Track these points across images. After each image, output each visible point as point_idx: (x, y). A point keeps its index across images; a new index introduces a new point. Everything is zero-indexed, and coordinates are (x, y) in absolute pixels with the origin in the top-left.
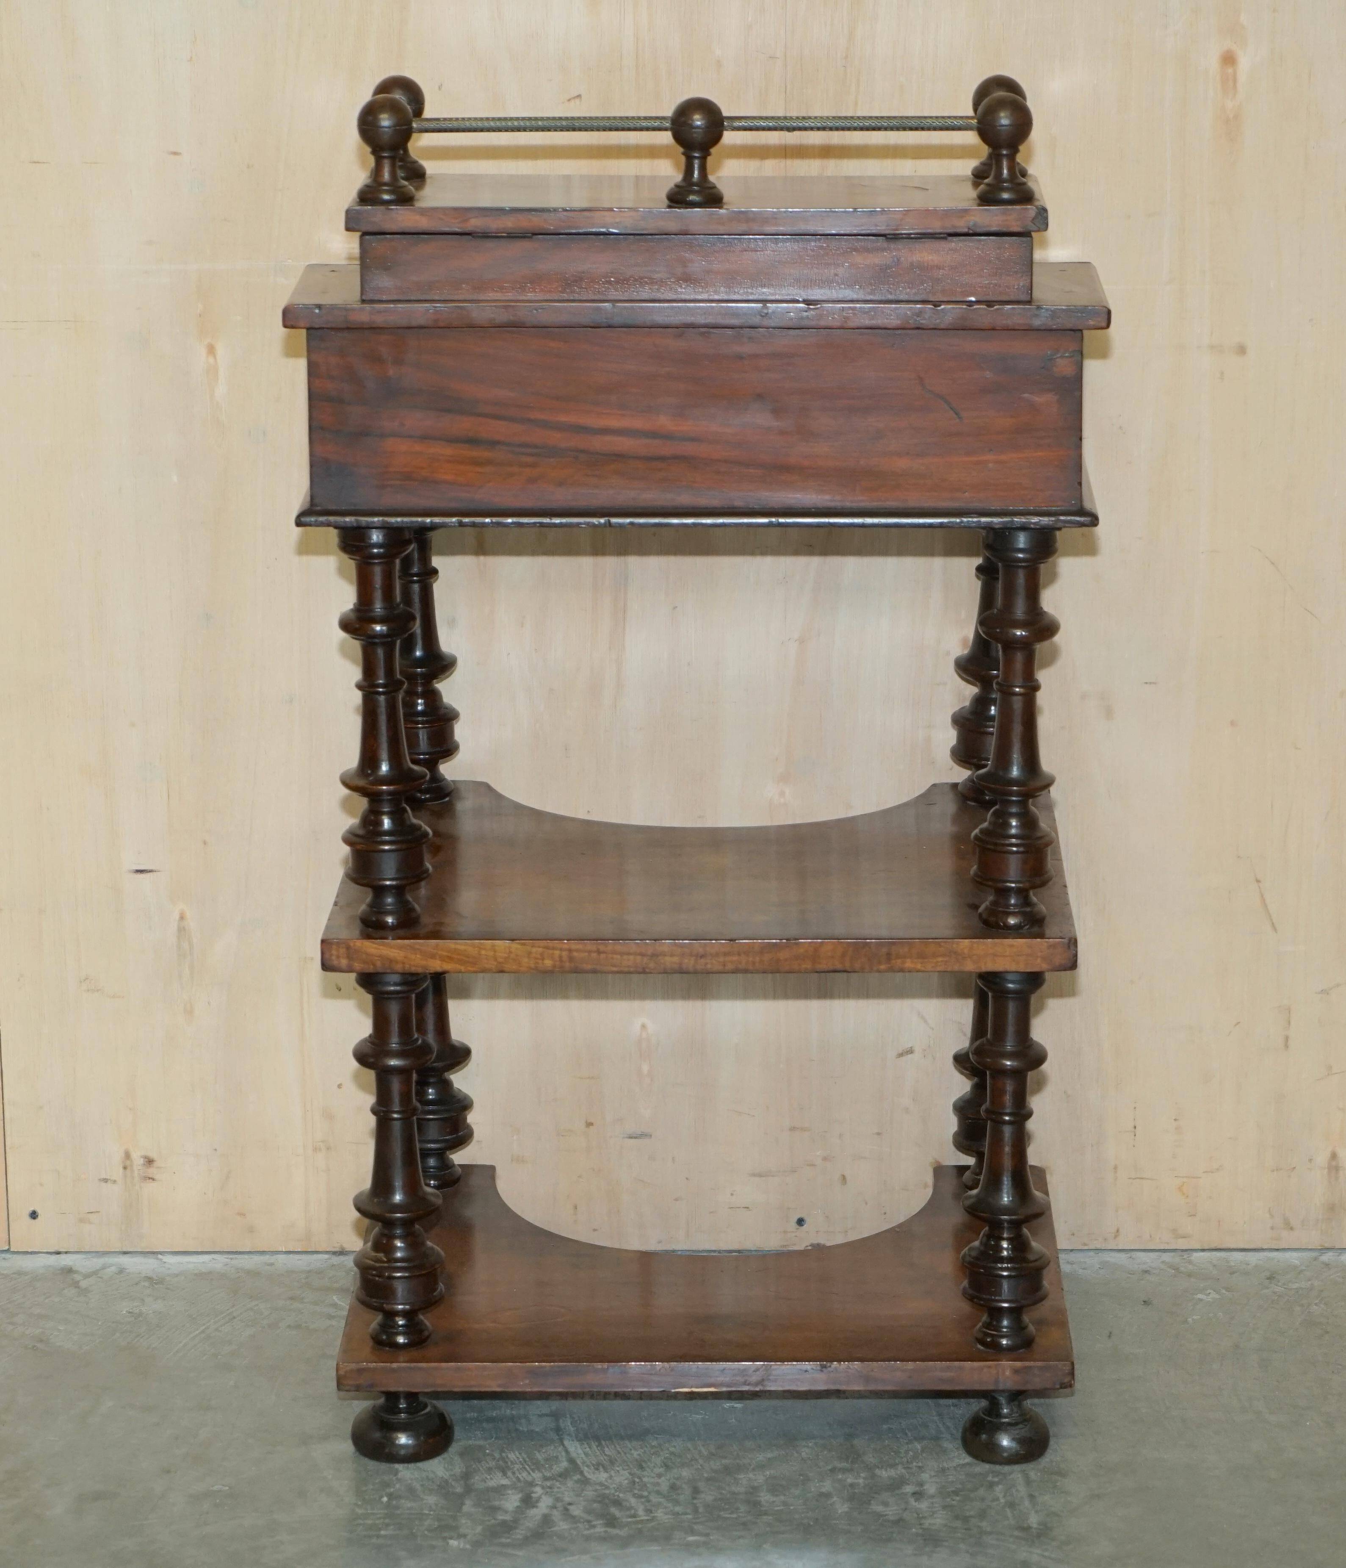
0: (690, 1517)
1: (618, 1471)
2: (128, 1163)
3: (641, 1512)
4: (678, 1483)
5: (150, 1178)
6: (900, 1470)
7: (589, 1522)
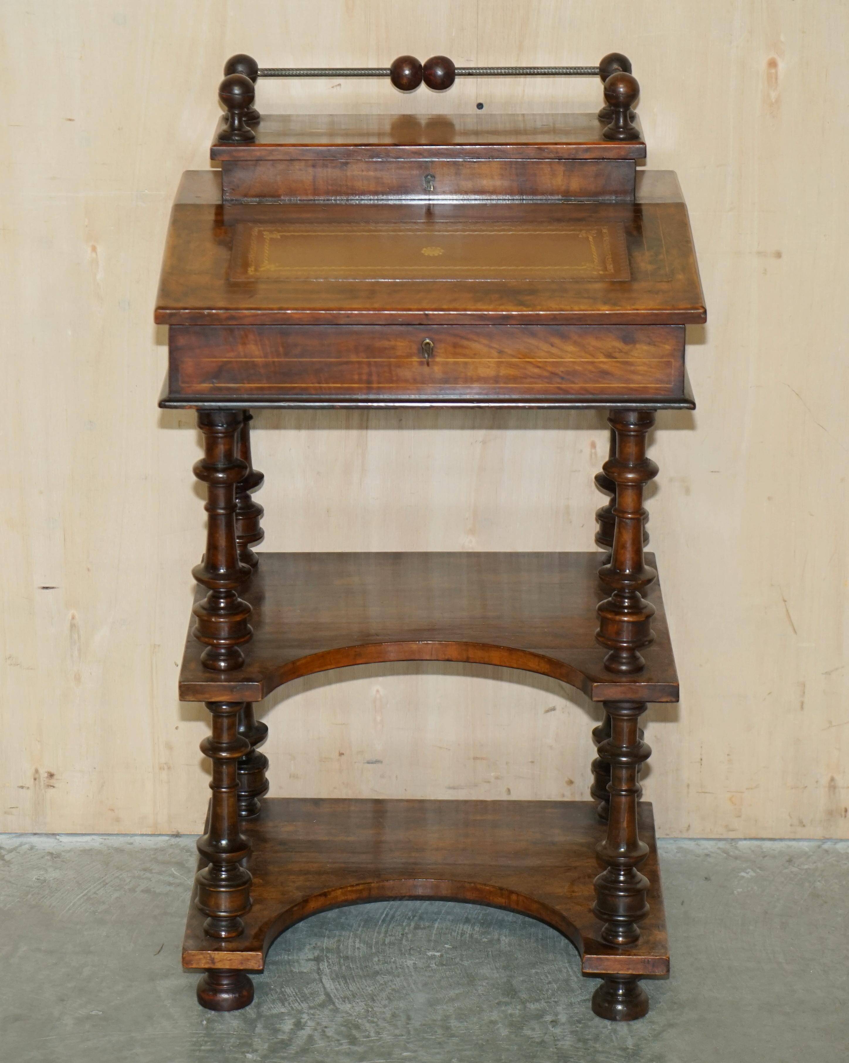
0: (405, 1037)
1: (358, 1002)
2: (37, 776)
3: (372, 1034)
4: (397, 1012)
5: (51, 786)
6: (543, 1004)
7: (338, 1040)
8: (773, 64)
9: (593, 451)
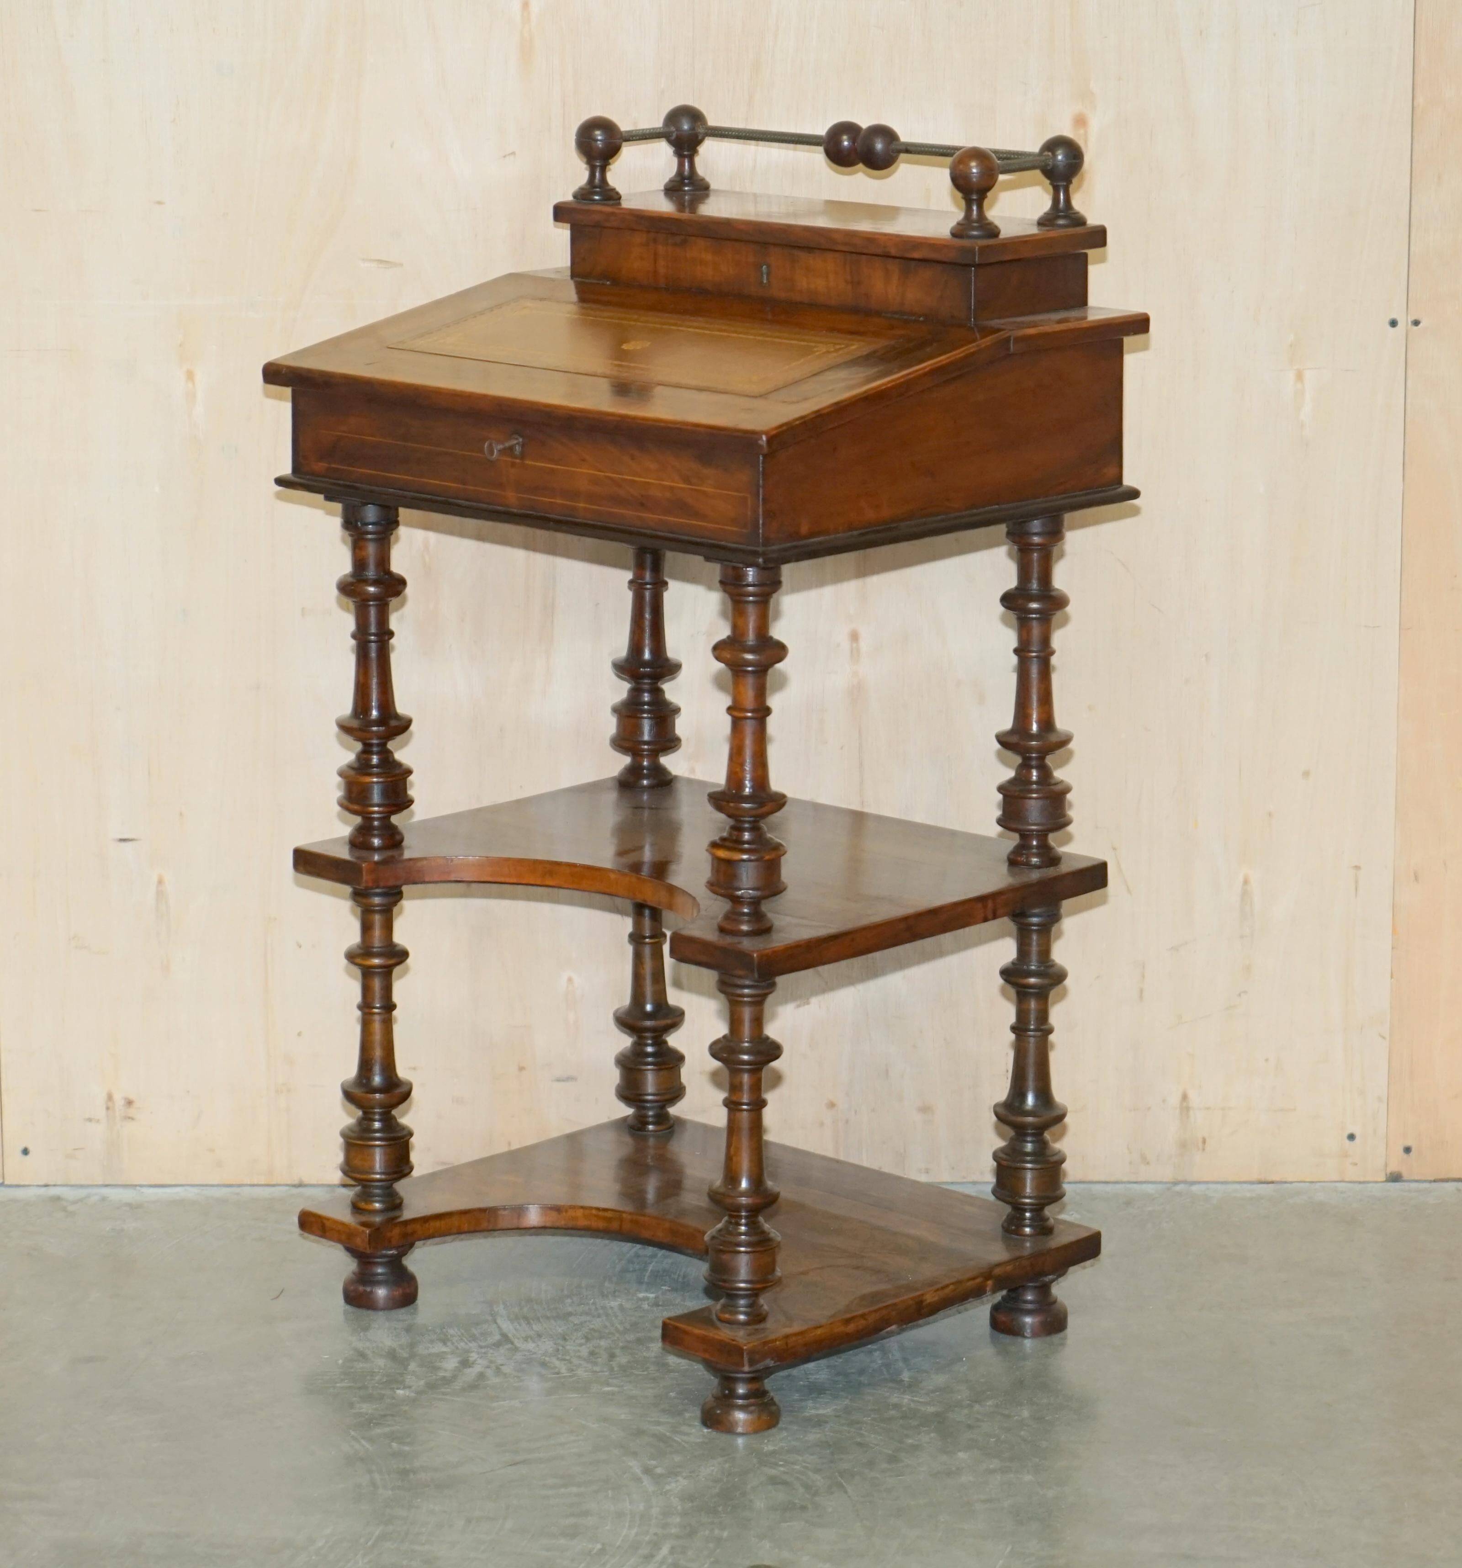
0: (607, 1373)
1: (544, 1341)
2: (110, 1104)
3: (564, 1370)
4: (597, 1350)
5: (129, 1118)
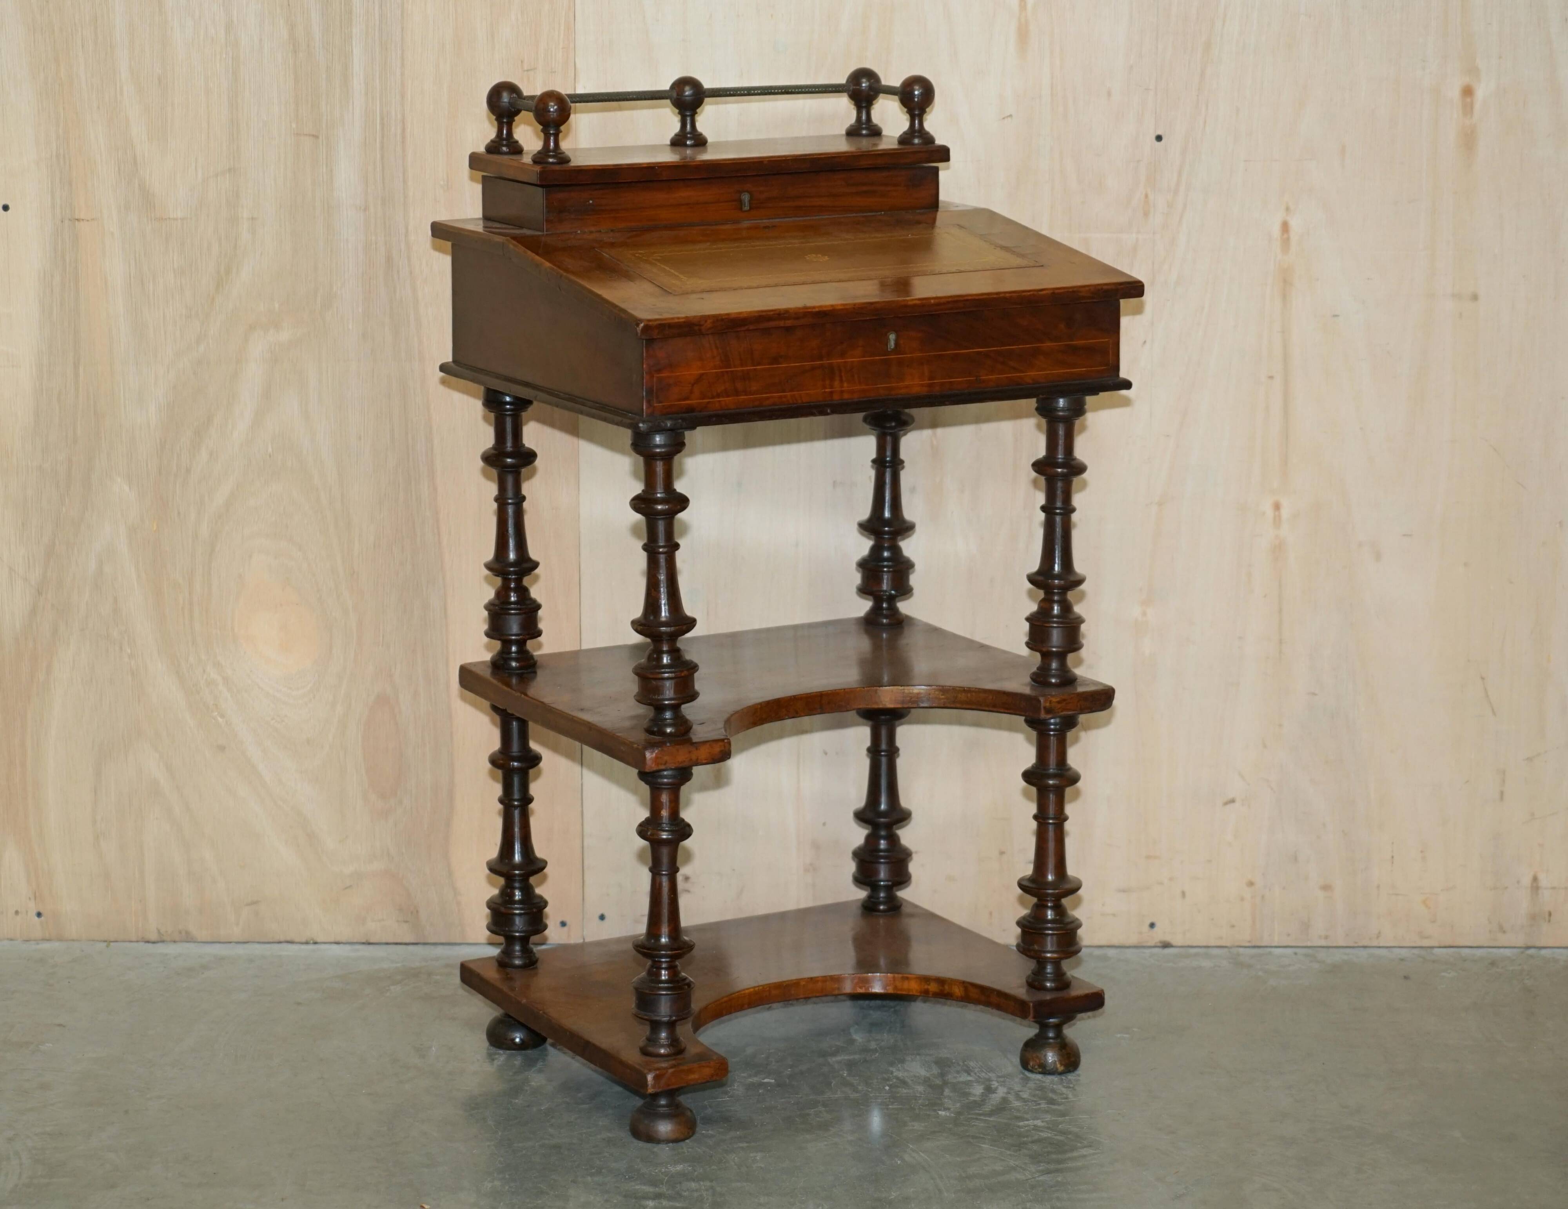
8: (1468, 92)
9: (1277, 513)
